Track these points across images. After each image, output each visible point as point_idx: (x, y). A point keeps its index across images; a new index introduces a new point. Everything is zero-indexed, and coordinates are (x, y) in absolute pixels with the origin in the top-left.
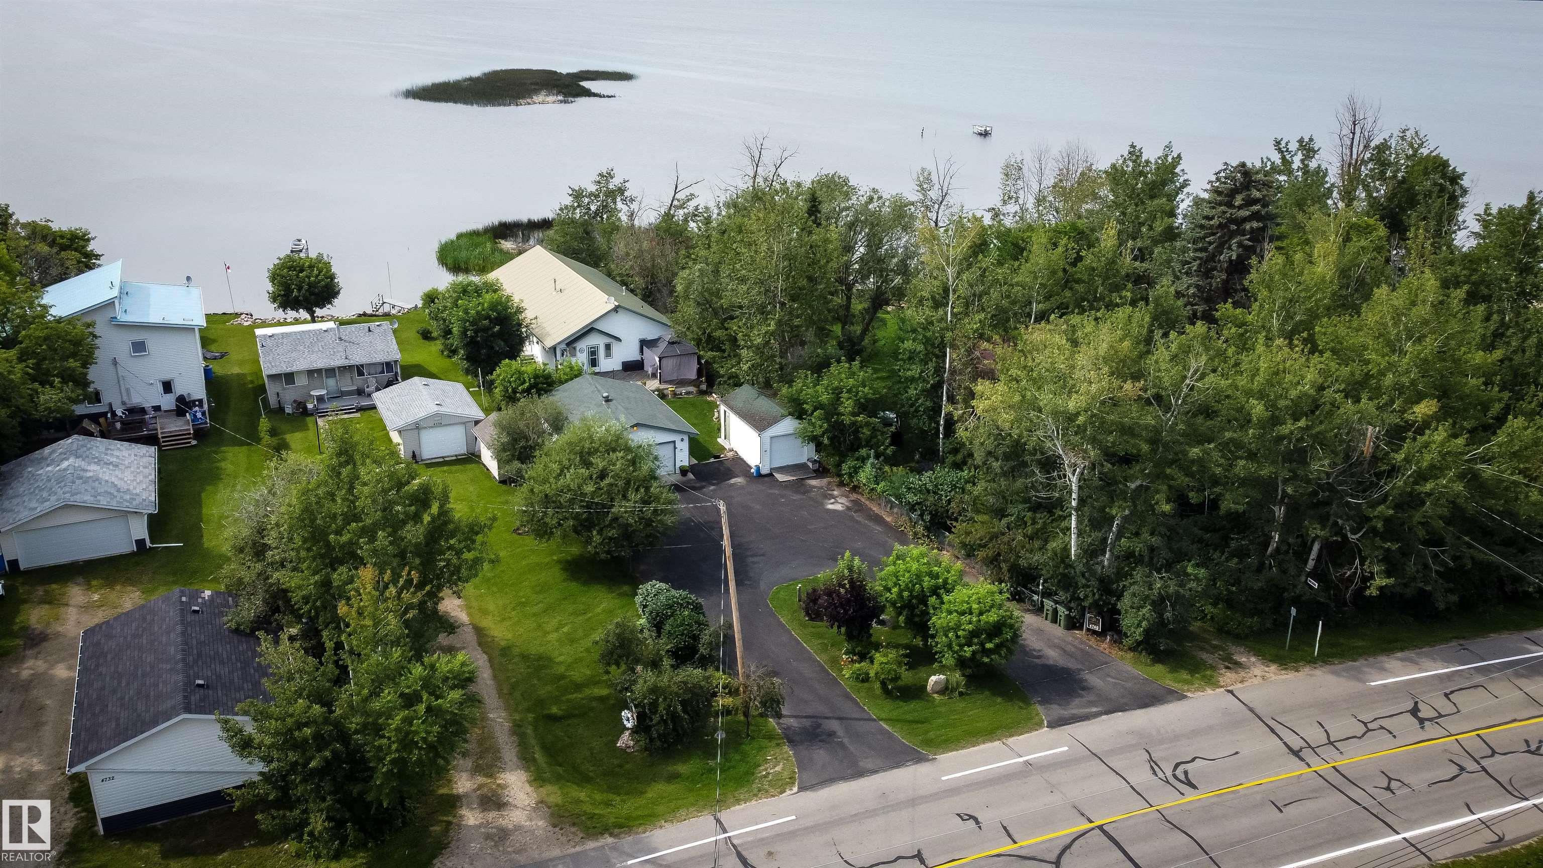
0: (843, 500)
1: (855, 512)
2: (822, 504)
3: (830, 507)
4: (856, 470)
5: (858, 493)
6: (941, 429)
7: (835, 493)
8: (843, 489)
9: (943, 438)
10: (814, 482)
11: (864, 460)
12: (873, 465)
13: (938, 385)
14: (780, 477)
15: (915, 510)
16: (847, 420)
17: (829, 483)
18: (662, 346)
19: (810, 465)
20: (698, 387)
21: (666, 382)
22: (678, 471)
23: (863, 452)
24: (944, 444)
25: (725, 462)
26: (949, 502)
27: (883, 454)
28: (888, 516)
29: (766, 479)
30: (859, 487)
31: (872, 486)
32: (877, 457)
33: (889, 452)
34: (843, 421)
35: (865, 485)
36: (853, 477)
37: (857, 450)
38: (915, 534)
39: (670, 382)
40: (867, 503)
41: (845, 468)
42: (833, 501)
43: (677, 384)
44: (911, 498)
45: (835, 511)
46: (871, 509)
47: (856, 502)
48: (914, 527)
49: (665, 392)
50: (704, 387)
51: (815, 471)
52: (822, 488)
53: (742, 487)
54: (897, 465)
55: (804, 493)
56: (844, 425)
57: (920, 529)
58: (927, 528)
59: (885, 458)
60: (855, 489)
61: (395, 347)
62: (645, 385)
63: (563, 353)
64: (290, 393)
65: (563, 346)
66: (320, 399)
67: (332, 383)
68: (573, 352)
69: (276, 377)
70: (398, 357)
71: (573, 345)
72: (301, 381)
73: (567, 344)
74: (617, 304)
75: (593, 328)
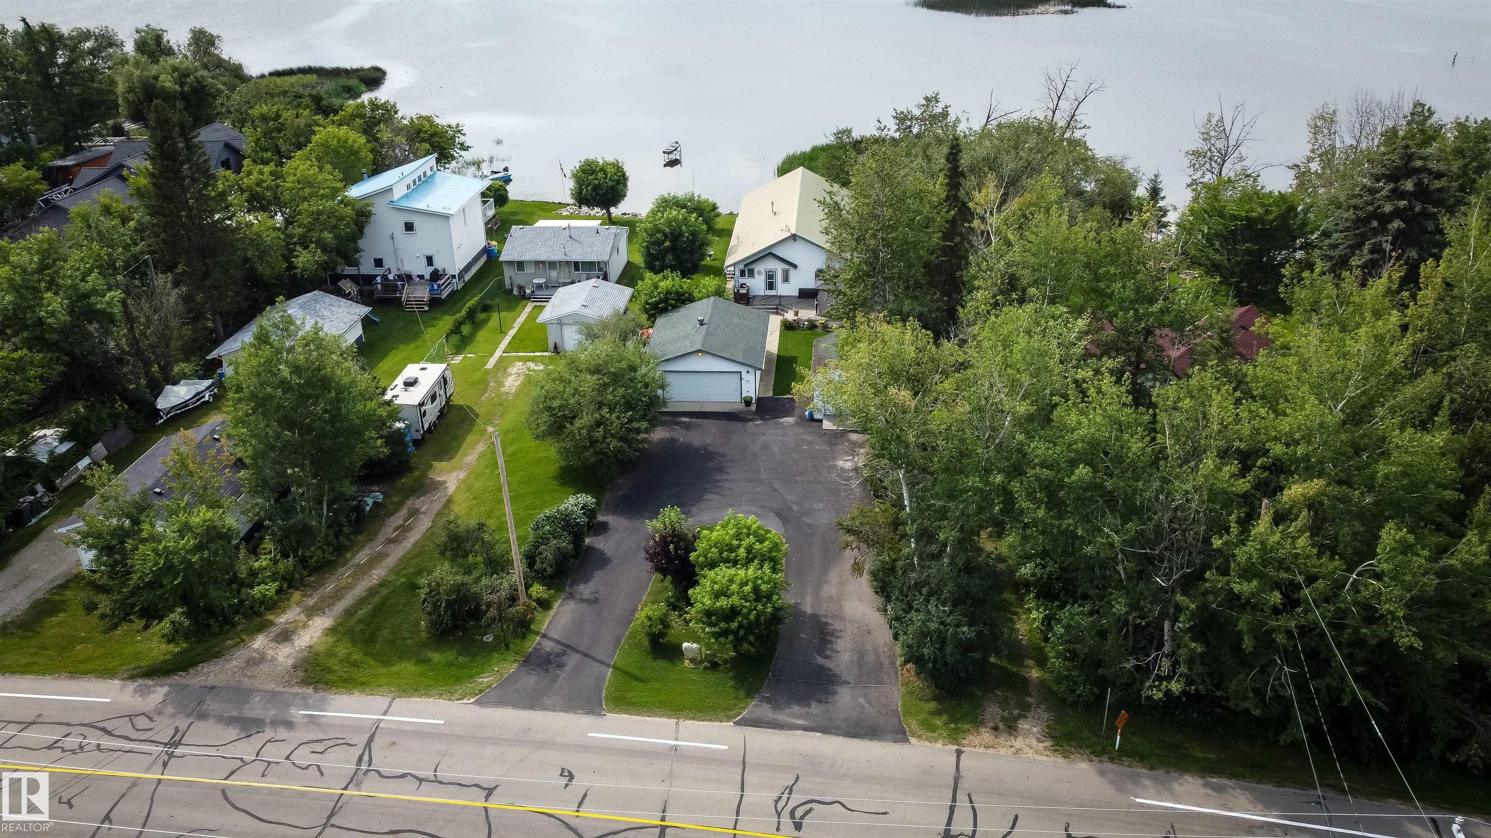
0: (860, 460)
2: (835, 459)
3: (840, 463)
10: (854, 436)
21: (823, 314)
22: (743, 401)
29: (815, 424)
39: (827, 314)
42: (850, 458)
45: (839, 468)
49: (816, 323)
52: (855, 443)
53: (784, 427)
55: (831, 445)
61: (608, 250)
62: (796, 314)
63: (742, 273)
64: (520, 279)
65: (742, 267)
66: (539, 287)
67: (554, 274)
68: (751, 273)
69: (510, 263)
70: (606, 259)
71: (751, 267)
72: (530, 270)
73: (746, 266)
74: (794, 232)
75: (770, 253)
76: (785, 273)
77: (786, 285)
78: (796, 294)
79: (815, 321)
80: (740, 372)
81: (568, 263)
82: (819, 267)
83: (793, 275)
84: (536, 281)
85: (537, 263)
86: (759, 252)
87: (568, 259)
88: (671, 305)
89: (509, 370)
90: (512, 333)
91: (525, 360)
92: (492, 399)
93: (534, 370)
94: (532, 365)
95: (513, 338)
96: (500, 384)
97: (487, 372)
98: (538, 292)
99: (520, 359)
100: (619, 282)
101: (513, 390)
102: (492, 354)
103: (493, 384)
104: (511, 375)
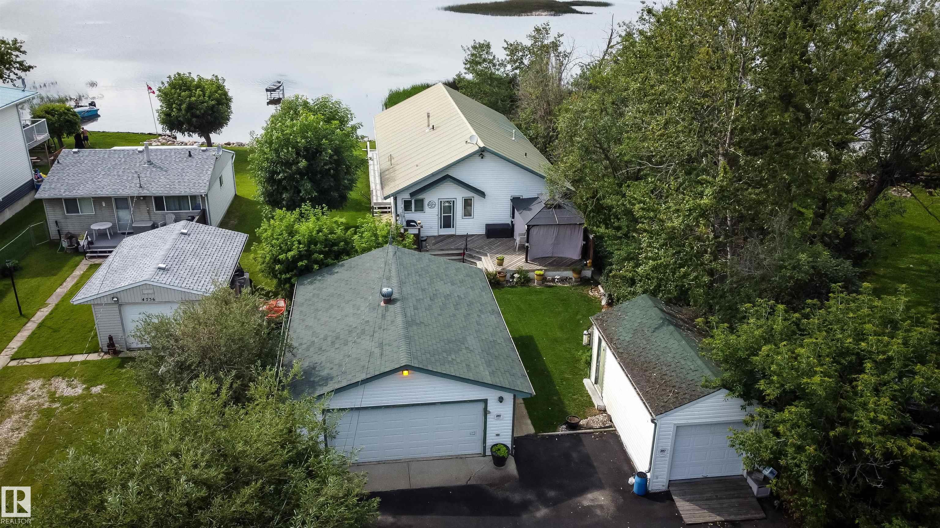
18: (536, 208)
19: (753, 485)
20: (579, 272)
21: (534, 260)
22: (488, 453)
25: (586, 441)
29: (657, 506)
39: (541, 260)
43: (551, 264)
49: (531, 275)
50: (588, 273)
51: (761, 502)
53: (603, 521)
61: (206, 178)
62: (501, 262)
63: (407, 206)
64: (71, 224)
65: (406, 196)
66: (102, 235)
67: (125, 216)
68: (420, 205)
69: (55, 202)
70: (203, 191)
71: (420, 197)
72: (88, 211)
73: (412, 195)
74: (482, 145)
75: (447, 178)
76: (468, 203)
77: (468, 221)
78: (482, 231)
79: (528, 271)
80: (485, 401)
81: (145, 198)
82: (517, 194)
83: (478, 204)
84: (95, 227)
85: (97, 200)
86: (433, 175)
87: (145, 193)
88: (316, 262)
89: (12, 401)
90: (40, 316)
91: (50, 374)
94: (62, 387)
98: (100, 244)
99: (41, 372)
100: (223, 225)
101: (5, 456)
104: (11, 413)
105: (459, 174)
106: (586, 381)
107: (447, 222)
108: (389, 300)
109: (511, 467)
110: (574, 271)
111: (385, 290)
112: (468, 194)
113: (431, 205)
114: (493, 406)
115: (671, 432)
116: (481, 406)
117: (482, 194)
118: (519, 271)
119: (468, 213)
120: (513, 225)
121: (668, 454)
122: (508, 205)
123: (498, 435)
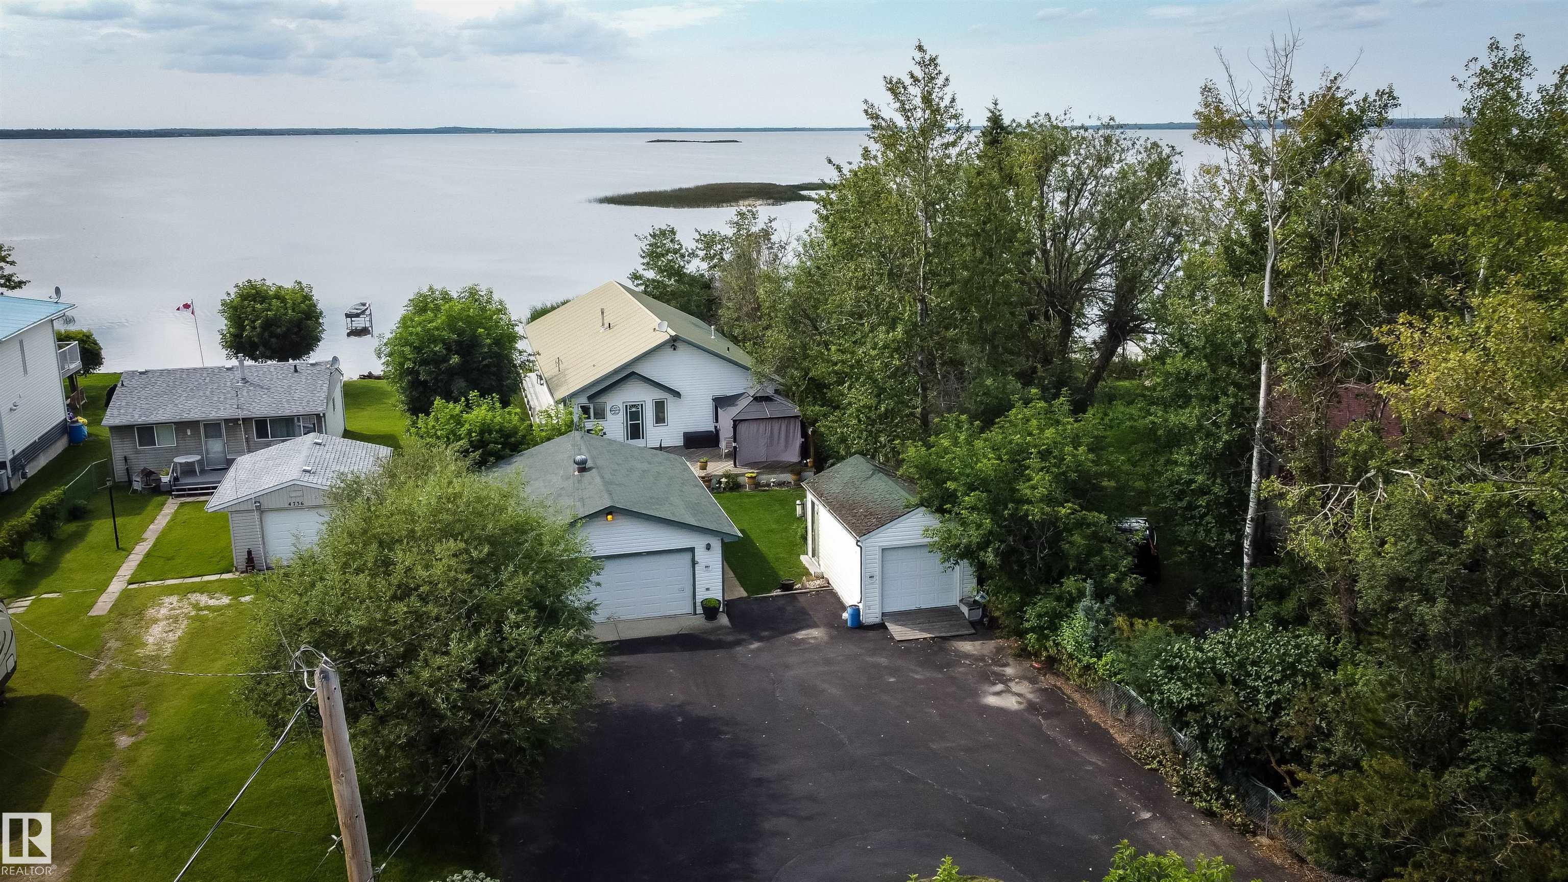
0: (1023, 688)
1: (1045, 717)
2: (975, 694)
3: (992, 701)
4: (1054, 621)
5: (1057, 674)
6: (1246, 544)
7: (1009, 671)
8: (1027, 664)
9: (1252, 565)
10: (967, 646)
11: (1071, 601)
12: (1089, 612)
13: (1243, 447)
14: (898, 631)
15: (1187, 724)
16: (1035, 513)
17: (999, 650)
19: (965, 610)
20: (798, 473)
21: (744, 464)
22: (700, 610)
23: (1070, 584)
24: (1252, 577)
25: (802, 599)
26: (1277, 708)
27: (1114, 590)
28: (1123, 732)
29: (871, 634)
30: (1060, 661)
31: (1086, 660)
32: (1099, 596)
33: (1129, 585)
34: (1026, 515)
35: (1071, 656)
36: (1047, 638)
37: (1057, 581)
38: (1187, 782)
39: (752, 463)
40: (1077, 696)
41: (1031, 617)
42: (999, 687)
43: (764, 467)
44: (1176, 692)
45: (1001, 711)
46: (1083, 713)
47: (1052, 695)
48: (1183, 764)
49: (741, 479)
50: (809, 475)
51: (973, 624)
52: (982, 658)
53: (816, 648)
54: (1145, 615)
55: (939, 668)
56: (1029, 523)
57: (1197, 768)
58: (1214, 770)
59: (1119, 599)
60: (1051, 664)
61: (323, 395)
62: (704, 468)
63: (585, 412)
64: (144, 458)
65: (583, 400)
66: (188, 469)
67: (216, 447)
68: (600, 411)
69: (125, 430)
70: (319, 410)
71: (600, 400)
72: (168, 442)
73: (590, 398)
74: (673, 333)
75: (633, 374)
76: (660, 407)
77: (661, 430)
78: (680, 442)
79: (737, 475)
80: (692, 550)
81: (244, 421)
82: (719, 393)
83: (672, 409)
84: (180, 460)
86: (614, 373)
87: (243, 414)
89: (151, 612)
90: (141, 550)
91: (184, 592)
92: (117, 674)
93: (208, 608)
94: (204, 600)
95: (148, 555)
96: (132, 642)
97: (97, 622)
98: (188, 482)
99: (171, 591)
101: (168, 649)
102: (102, 588)
103: (113, 644)
104: (155, 621)
105: (644, 369)
106: (803, 558)
107: (635, 432)
108: (583, 467)
109: (724, 620)
110: (792, 472)
111: (578, 458)
112: (659, 395)
113: (614, 411)
114: (700, 555)
115: (878, 555)
116: (687, 557)
117: (677, 394)
118: (727, 476)
119: (660, 418)
120: (717, 431)
121: (877, 578)
122: (709, 406)
123: (708, 589)
